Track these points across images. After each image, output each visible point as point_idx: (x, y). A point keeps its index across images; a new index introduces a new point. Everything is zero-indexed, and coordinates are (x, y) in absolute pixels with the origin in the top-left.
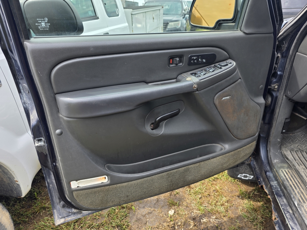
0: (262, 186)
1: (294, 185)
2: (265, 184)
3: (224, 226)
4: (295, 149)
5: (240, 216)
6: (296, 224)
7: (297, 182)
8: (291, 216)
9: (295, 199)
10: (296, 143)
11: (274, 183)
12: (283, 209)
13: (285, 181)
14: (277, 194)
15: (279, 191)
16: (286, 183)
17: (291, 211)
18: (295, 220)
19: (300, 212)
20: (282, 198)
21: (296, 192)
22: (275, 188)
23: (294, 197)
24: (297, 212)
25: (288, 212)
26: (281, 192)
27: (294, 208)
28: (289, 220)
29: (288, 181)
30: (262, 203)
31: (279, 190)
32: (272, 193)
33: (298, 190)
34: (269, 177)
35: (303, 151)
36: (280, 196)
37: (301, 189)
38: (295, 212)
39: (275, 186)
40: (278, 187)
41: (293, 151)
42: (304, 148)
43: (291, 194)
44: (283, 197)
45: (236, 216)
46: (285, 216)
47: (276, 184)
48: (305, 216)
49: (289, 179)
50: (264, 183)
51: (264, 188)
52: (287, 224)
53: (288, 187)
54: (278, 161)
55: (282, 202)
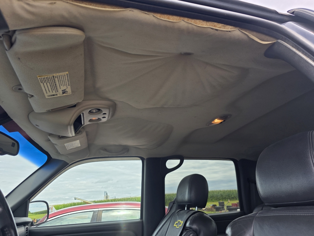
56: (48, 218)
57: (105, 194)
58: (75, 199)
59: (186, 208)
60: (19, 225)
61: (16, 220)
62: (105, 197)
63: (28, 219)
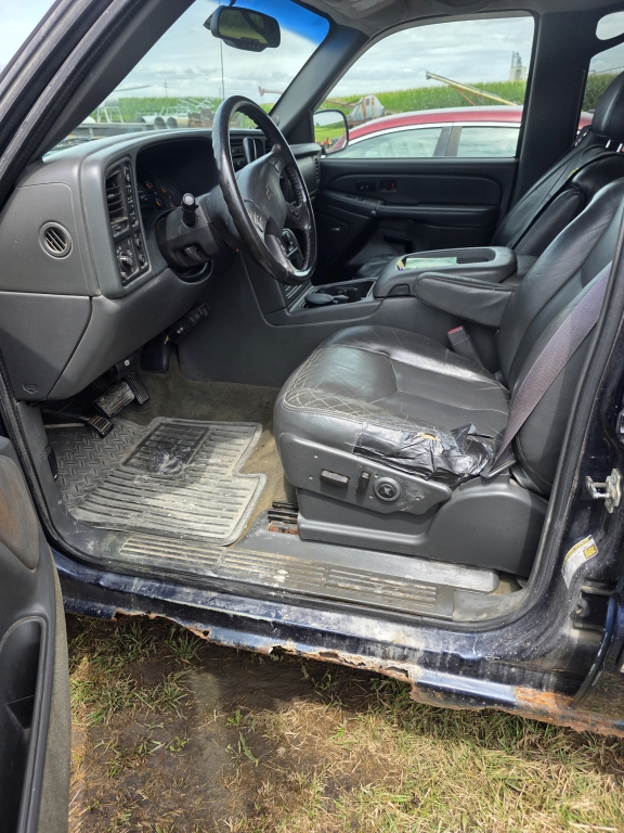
0: (119, 615)
1: (169, 553)
2: (118, 606)
3: (98, 787)
4: (82, 497)
5: (90, 729)
6: (241, 602)
7: (164, 544)
8: (222, 600)
9: (202, 570)
10: (69, 486)
11: (137, 585)
12: (203, 604)
13: (152, 562)
14: (165, 594)
15: (160, 587)
16: (157, 563)
17: (214, 594)
18: (233, 597)
19: (231, 578)
20: (180, 593)
21: (186, 558)
22: (150, 590)
23: (196, 569)
24: (228, 583)
25: (213, 599)
26: (164, 585)
27: (217, 584)
28: (230, 607)
29: (155, 556)
30: (85, 658)
31: (158, 585)
32: (155, 604)
33: (184, 553)
34: (114, 583)
35: (94, 490)
36: (172, 593)
37: (185, 548)
38: (225, 586)
39: (144, 586)
40: (150, 583)
41: (81, 503)
42: (89, 484)
43: (188, 568)
44: (179, 589)
45: (84, 740)
46: (217, 609)
47: (142, 582)
48: (242, 577)
49: (152, 553)
50: (113, 607)
51: (127, 613)
52: (235, 616)
53: (169, 564)
54: (92, 543)
55: (186, 597)
56: (348, 140)
57: (516, 60)
58: (429, 78)
59: (609, 143)
60: (301, 156)
61: (294, 149)
62: (514, 71)
63: (314, 147)
